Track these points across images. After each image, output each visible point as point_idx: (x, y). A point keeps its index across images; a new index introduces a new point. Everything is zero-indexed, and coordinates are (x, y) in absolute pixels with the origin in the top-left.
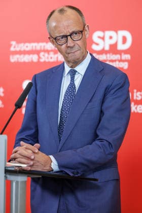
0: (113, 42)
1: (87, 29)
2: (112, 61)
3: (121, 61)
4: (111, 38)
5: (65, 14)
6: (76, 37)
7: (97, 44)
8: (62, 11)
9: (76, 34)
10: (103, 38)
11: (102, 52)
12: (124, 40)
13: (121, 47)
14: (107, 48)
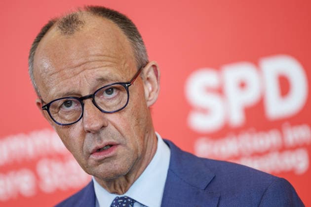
0: (250, 96)
1: (151, 74)
2: (258, 154)
3: (283, 149)
4: (243, 85)
5: (76, 33)
6: (109, 103)
7: (205, 111)
8: (70, 23)
9: (109, 91)
10: (220, 91)
11: (225, 132)
12: (285, 86)
13: (277, 108)
14: (237, 118)
